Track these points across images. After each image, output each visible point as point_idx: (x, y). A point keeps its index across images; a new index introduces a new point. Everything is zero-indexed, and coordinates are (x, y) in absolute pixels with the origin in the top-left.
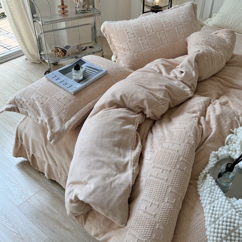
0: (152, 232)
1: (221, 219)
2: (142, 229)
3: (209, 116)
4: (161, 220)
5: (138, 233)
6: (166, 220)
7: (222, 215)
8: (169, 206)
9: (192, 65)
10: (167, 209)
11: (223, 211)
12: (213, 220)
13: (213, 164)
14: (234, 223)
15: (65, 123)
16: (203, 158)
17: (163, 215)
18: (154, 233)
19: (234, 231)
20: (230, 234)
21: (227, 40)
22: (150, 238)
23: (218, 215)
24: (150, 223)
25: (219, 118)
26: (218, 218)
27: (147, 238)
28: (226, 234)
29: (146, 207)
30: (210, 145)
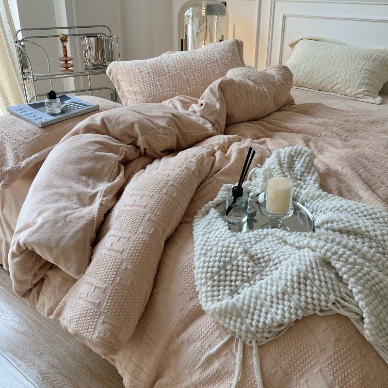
0: (116, 274)
1: (215, 249)
2: (103, 272)
3: (231, 151)
4: (130, 256)
5: (97, 279)
6: (138, 256)
7: (217, 244)
8: (144, 238)
9: (215, 95)
10: (140, 242)
11: (219, 240)
12: (203, 252)
13: (222, 197)
14: (232, 253)
15: (22, 161)
16: (210, 193)
17: (133, 250)
18: (118, 275)
19: (230, 262)
20: (224, 267)
21: (276, 76)
22: (112, 283)
23: (212, 245)
24: (114, 262)
25: (244, 151)
26: (211, 249)
27: (108, 283)
28: (219, 267)
29: (112, 244)
30: (222, 178)
